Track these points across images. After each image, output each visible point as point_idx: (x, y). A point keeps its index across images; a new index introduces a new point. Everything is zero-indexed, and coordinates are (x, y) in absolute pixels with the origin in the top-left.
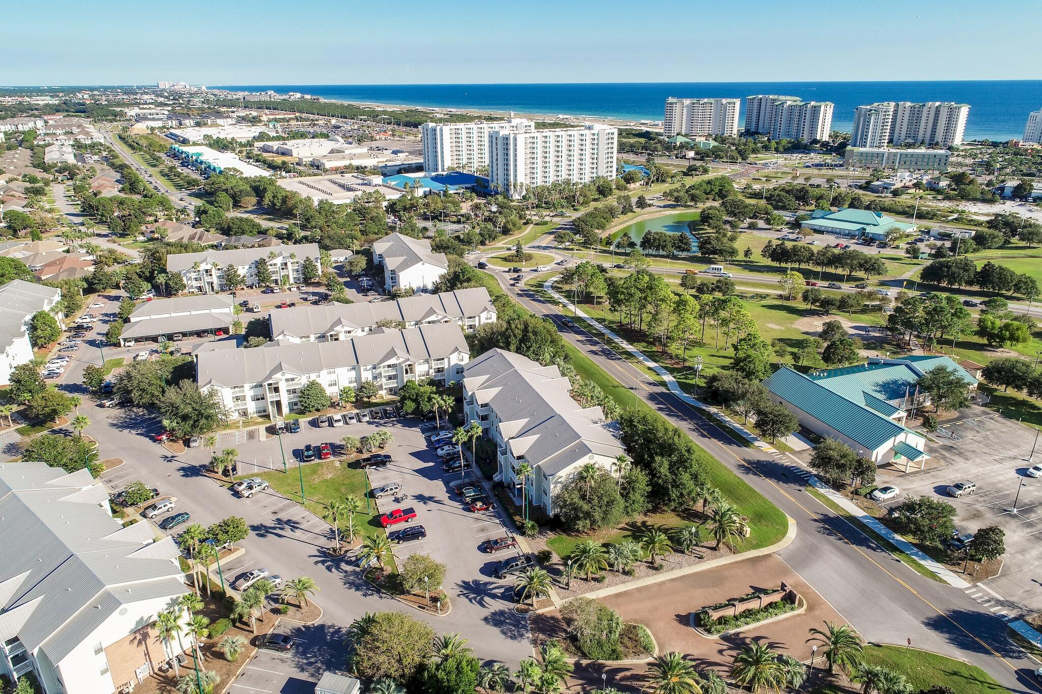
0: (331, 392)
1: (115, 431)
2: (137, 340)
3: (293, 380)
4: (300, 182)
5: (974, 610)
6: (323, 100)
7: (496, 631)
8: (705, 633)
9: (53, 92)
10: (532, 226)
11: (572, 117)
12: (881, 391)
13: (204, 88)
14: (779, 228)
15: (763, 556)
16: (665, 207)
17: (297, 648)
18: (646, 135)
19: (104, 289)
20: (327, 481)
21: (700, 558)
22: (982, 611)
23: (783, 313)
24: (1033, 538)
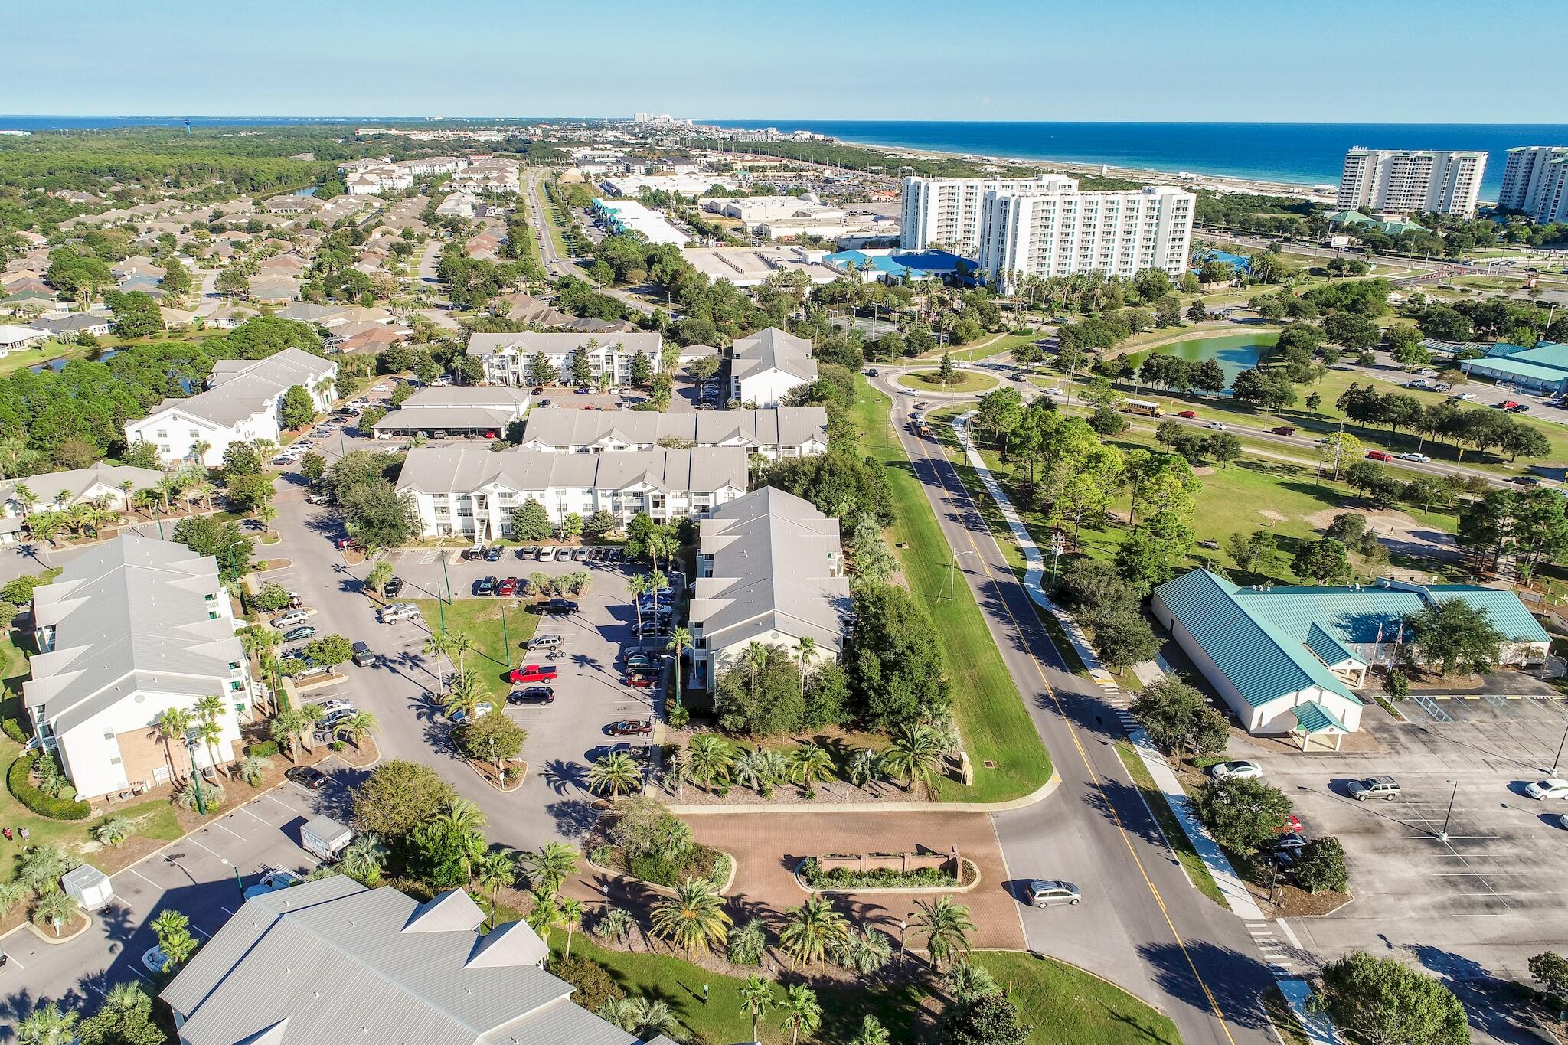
0: (554, 518)
1: (307, 529)
2: (396, 433)
3: (510, 495)
4: (716, 255)
5: (1238, 950)
6: (838, 142)
7: (553, 821)
8: (805, 884)
9: (504, 125)
10: (1006, 334)
11: (1201, 177)
12: (1349, 627)
13: (690, 122)
14: (1417, 367)
15: (971, 813)
16: (1244, 321)
17: (327, 789)
18: (1305, 208)
19: (399, 370)
20: (491, 622)
21: (876, 796)
22: (1250, 954)
23: (1308, 499)
24: (1441, 880)
